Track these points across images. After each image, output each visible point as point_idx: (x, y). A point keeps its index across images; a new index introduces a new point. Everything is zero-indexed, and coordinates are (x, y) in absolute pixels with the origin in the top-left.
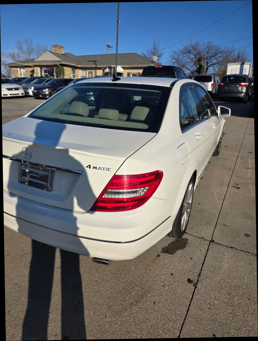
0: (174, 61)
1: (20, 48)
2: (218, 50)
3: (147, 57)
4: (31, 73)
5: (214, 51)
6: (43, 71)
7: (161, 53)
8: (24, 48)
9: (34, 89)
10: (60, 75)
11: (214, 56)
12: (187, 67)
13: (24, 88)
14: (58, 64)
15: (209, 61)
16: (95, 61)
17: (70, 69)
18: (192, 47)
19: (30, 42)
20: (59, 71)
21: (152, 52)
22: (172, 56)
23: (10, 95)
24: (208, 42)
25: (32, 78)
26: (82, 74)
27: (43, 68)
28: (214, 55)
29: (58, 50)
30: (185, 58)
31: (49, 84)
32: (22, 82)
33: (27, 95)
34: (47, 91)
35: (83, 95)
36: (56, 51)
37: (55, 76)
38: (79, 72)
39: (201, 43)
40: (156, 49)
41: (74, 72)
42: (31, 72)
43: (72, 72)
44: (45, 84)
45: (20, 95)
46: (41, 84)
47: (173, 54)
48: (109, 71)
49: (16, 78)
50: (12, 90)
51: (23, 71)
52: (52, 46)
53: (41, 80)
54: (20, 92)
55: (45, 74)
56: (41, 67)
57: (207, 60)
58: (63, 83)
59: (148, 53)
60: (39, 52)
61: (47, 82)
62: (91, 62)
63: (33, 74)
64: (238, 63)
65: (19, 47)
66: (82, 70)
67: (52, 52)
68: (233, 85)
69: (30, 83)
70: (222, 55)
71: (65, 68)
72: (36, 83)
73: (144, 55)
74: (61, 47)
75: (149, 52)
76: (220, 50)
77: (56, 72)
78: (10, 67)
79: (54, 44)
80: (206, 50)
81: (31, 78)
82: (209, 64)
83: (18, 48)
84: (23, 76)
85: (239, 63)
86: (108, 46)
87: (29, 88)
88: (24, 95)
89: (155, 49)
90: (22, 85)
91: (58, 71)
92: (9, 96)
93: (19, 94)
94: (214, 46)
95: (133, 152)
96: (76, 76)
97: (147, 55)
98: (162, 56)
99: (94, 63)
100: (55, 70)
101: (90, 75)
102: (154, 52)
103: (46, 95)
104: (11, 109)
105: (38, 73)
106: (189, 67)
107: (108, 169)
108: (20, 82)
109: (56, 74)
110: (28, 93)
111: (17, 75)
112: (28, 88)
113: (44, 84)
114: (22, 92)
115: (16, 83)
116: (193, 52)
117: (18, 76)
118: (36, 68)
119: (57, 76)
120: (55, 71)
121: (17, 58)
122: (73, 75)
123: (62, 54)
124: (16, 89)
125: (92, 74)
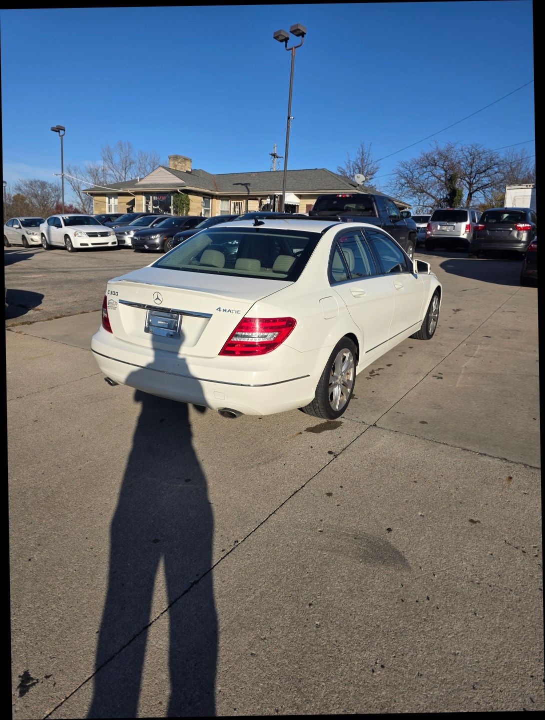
0: (403, 181)
1: (109, 158)
2: (492, 159)
3: (348, 175)
4: (130, 206)
5: (485, 162)
6: (151, 202)
7: (375, 167)
8: (117, 159)
9: (135, 236)
10: (182, 209)
11: (484, 171)
12: (428, 191)
13: (118, 232)
14: (178, 190)
15: (474, 181)
16: (246, 185)
17: (201, 198)
18: (440, 154)
19: (127, 148)
20: (181, 202)
21: (357, 165)
22: (399, 172)
23: (92, 244)
24: (471, 145)
25: (131, 216)
26: (221, 208)
27: (151, 197)
28: (484, 169)
29: (179, 164)
30: (426, 175)
31: (162, 226)
32: (113, 222)
33: (120, 246)
34: (157, 239)
35: (221, 245)
36: (176, 166)
37: (172, 211)
38: (217, 205)
39: (458, 147)
40: (366, 161)
41: (207, 205)
42: (128, 204)
43: (204, 204)
44: (154, 226)
45: (110, 245)
46: (148, 225)
47: (402, 169)
48: (271, 202)
49: (103, 215)
50: (97, 236)
51: (114, 201)
52: (169, 158)
53: (147, 218)
54: (111, 240)
55: (154, 207)
56: (147, 194)
57: (470, 179)
58: (186, 224)
59: (348, 167)
60: (143, 166)
61: (157, 222)
62: (240, 186)
63: (132, 208)
64: (527, 186)
65: (107, 157)
66: (222, 200)
67: (168, 169)
68: (501, 228)
69: (127, 225)
70: (501, 168)
71: (190, 197)
72: (137, 224)
73: (341, 172)
74: (186, 159)
75: (351, 165)
76: (497, 160)
77: (174, 203)
78: (92, 194)
79: (173, 154)
80: (467, 159)
81: (129, 215)
82: (475, 187)
83: (105, 160)
84: (113, 212)
85: (530, 186)
86: (274, 155)
87: (126, 233)
88: (117, 244)
89: (362, 160)
90: (114, 228)
91: (179, 202)
92: (90, 246)
93: (107, 243)
94: (484, 152)
95: (264, 297)
96: (211, 211)
97: (347, 171)
98: (376, 172)
99: (244, 187)
100: (173, 201)
101: (237, 210)
102: (360, 166)
103: (155, 245)
104: (97, 269)
105: (142, 205)
106: (434, 193)
107: (237, 312)
108: (110, 223)
109: (174, 207)
110: (124, 241)
111: (103, 209)
112: (124, 234)
113: (152, 227)
114: (114, 239)
115: (104, 225)
116: (441, 163)
117: (105, 211)
118: (137, 198)
119: (175, 212)
120: (172, 203)
121: (101, 178)
122: (204, 209)
123: (187, 172)
124: (104, 234)
125: (240, 208)
